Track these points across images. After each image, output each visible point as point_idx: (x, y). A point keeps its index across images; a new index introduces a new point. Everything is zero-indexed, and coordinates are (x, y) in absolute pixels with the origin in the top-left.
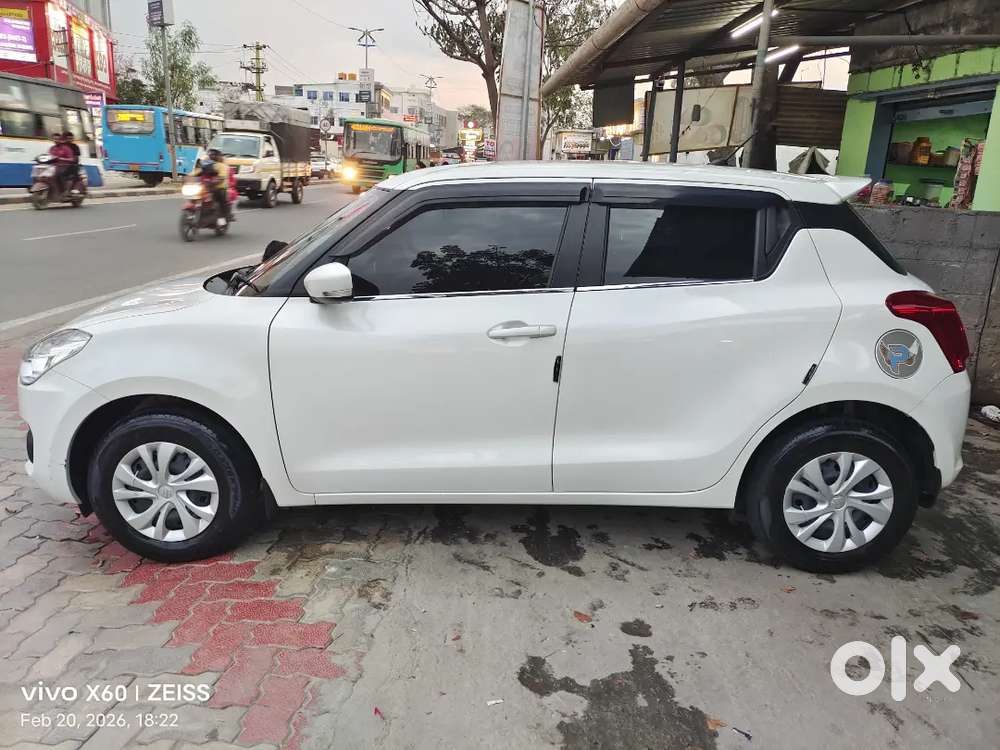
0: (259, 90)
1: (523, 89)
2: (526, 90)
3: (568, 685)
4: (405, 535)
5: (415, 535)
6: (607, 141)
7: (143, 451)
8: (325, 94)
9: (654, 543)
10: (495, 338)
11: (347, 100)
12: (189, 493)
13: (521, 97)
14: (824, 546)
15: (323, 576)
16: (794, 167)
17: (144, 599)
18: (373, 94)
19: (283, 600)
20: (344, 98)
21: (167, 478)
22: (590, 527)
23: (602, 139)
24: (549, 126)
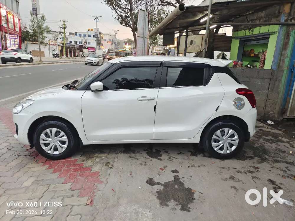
0: (65, 34)
1: (143, 35)
2: (144, 35)
3: (159, 184)
4: (116, 152)
5: (119, 152)
6: (167, 49)
7: (48, 130)
8: (84, 35)
9: (179, 153)
10: (140, 100)
11: (91, 37)
12: (60, 141)
13: (143, 37)
14: (222, 152)
15: (96, 162)
16: (218, 57)
17: (49, 168)
18: (99, 35)
19: (86, 167)
20: (90, 36)
21: (54, 137)
22: (164, 149)
23: (166, 49)
24: (150, 45)
